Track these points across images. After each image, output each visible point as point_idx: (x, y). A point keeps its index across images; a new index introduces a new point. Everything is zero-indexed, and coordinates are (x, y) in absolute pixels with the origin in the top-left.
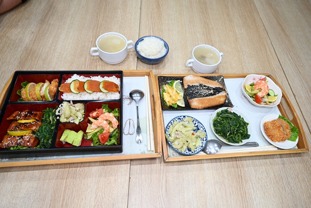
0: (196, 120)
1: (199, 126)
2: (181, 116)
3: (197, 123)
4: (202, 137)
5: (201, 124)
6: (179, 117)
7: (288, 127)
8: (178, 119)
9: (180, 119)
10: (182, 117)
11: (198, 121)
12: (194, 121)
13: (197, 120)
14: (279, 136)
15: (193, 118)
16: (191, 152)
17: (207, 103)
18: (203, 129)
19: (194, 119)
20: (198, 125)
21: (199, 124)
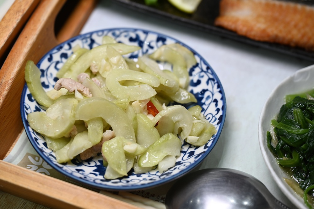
0: (204, 68)
1: (207, 94)
2: (146, 33)
3: (204, 80)
4: (192, 139)
5: (219, 86)
6: (135, 30)
8: (131, 40)
9: (141, 44)
10: (152, 38)
11: (213, 73)
12: (197, 70)
13: (208, 68)
15: (194, 53)
16: (101, 177)
17: (296, 26)
18: (218, 110)
19: (202, 59)
20: (204, 91)
21: (209, 87)
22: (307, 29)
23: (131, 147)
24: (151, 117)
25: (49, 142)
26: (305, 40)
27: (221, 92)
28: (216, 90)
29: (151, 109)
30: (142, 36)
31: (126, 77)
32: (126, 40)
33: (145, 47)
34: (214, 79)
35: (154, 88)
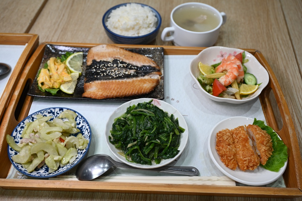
0: (80, 117)
1: (84, 127)
2: (54, 108)
3: (81, 122)
4: (80, 147)
5: (87, 123)
6: (50, 108)
7: (263, 141)
8: (49, 113)
9: (54, 113)
10: (57, 110)
11: (84, 118)
12: (78, 118)
13: (82, 117)
14: (242, 157)
15: (75, 112)
16: (48, 173)
17: (114, 89)
18: (88, 133)
19: (78, 113)
20: (82, 126)
21: (84, 124)
22: (118, 90)
23: (57, 158)
24: (62, 144)
25: (23, 165)
26: (118, 94)
27: (88, 125)
28: (86, 125)
29: (61, 140)
30: (53, 110)
31: (48, 131)
32: (47, 114)
33: (56, 114)
34: (85, 121)
35: (60, 132)
